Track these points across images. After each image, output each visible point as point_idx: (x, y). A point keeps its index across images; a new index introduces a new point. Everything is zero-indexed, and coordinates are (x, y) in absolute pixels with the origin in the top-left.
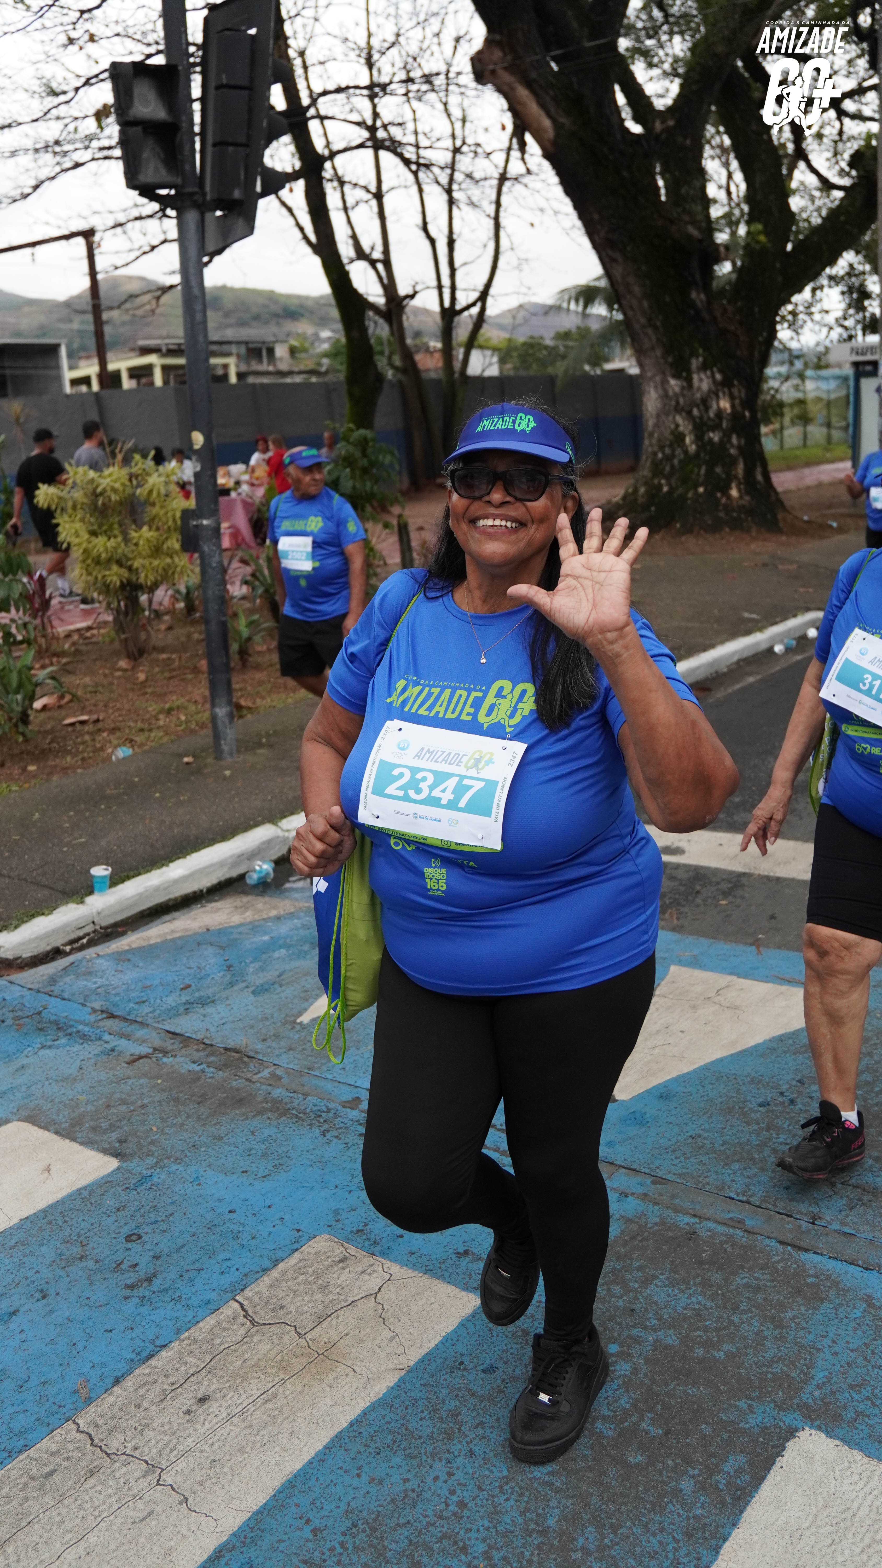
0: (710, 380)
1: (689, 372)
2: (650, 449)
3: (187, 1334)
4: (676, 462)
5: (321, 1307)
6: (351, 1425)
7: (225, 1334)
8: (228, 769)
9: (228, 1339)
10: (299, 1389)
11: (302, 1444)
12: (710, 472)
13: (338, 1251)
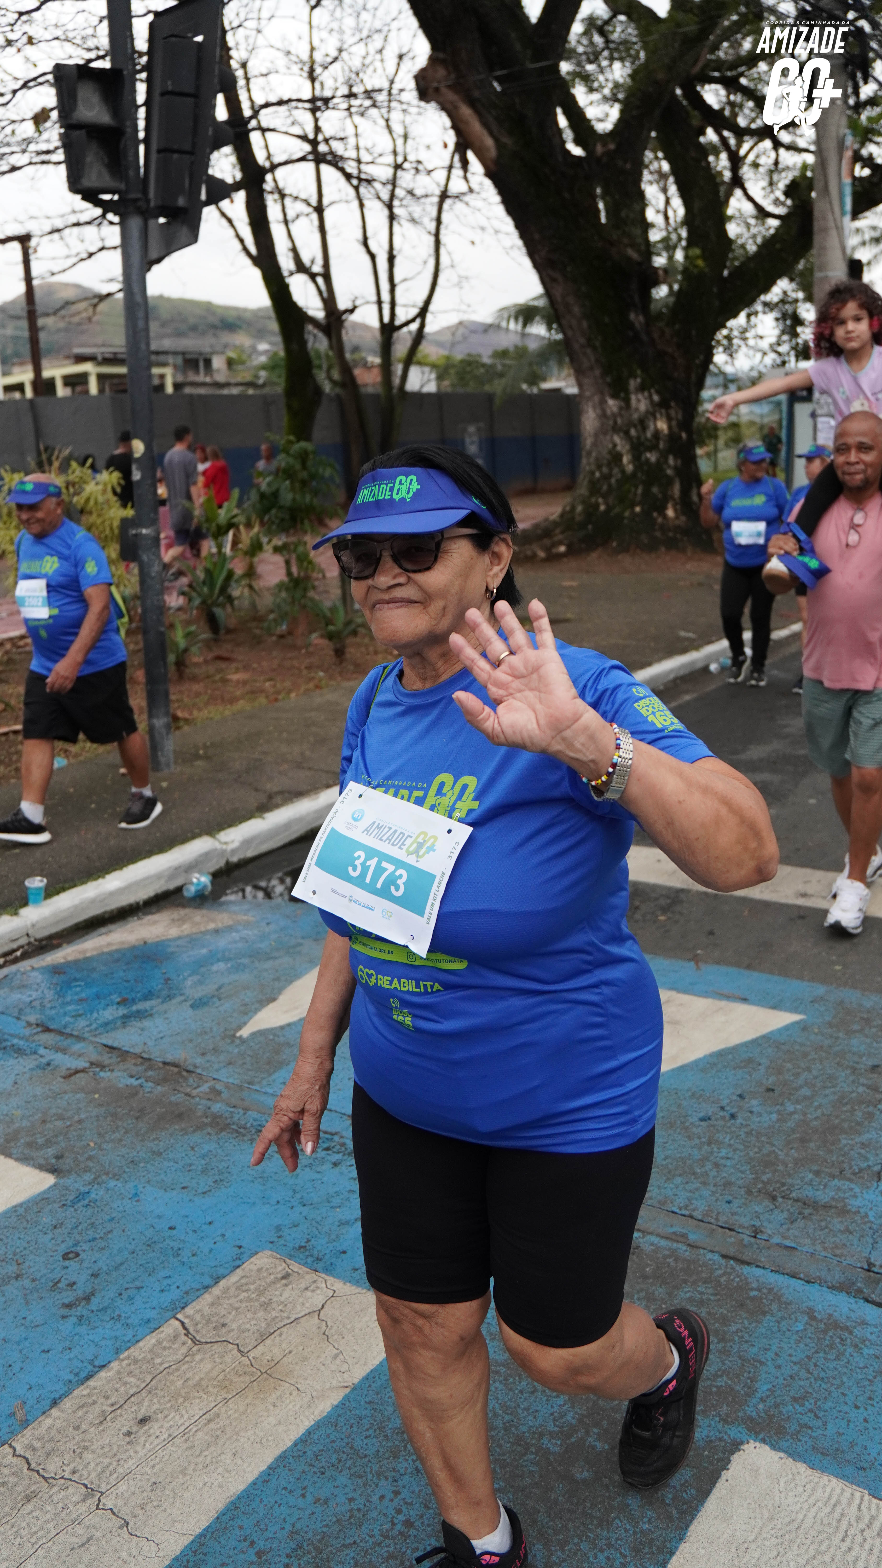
0: (648, 402)
1: (627, 392)
2: (588, 468)
3: (126, 1354)
4: (613, 481)
5: (263, 1325)
6: (296, 1444)
7: (165, 1353)
8: (165, 780)
9: (170, 1359)
10: (242, 1409)
11: (245, 1465)
12: (647, 493)
13: (281, 1268)
